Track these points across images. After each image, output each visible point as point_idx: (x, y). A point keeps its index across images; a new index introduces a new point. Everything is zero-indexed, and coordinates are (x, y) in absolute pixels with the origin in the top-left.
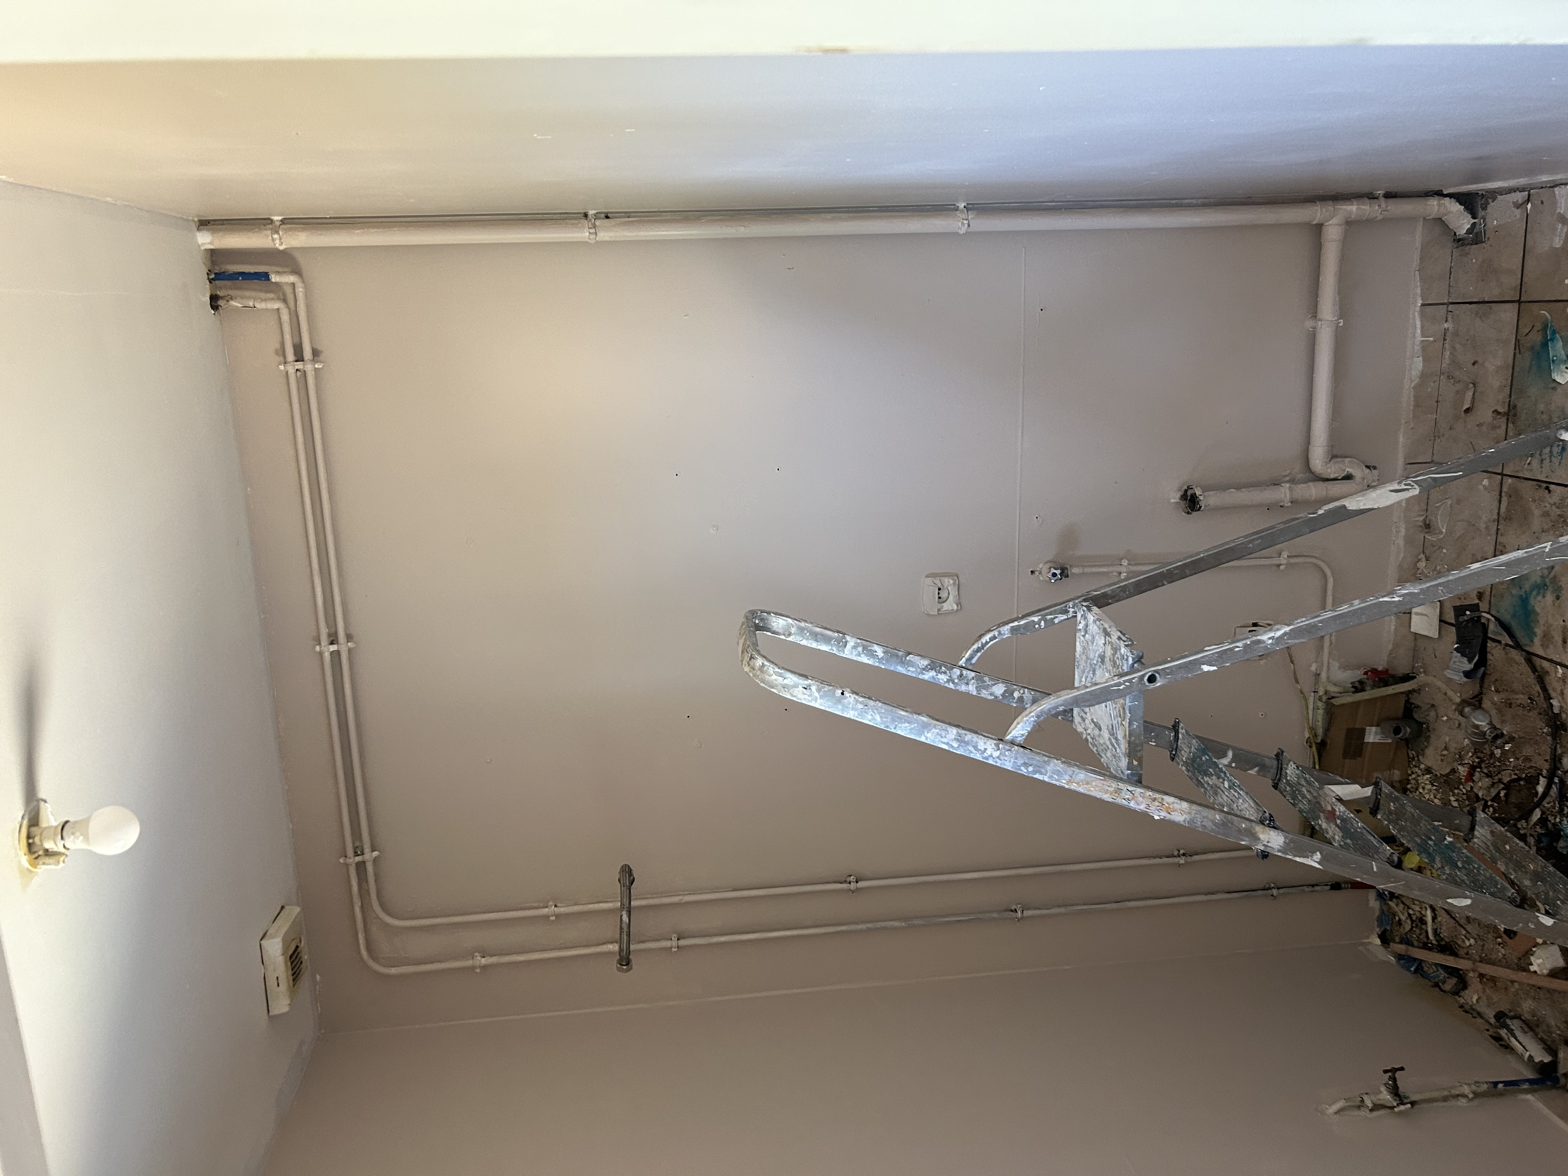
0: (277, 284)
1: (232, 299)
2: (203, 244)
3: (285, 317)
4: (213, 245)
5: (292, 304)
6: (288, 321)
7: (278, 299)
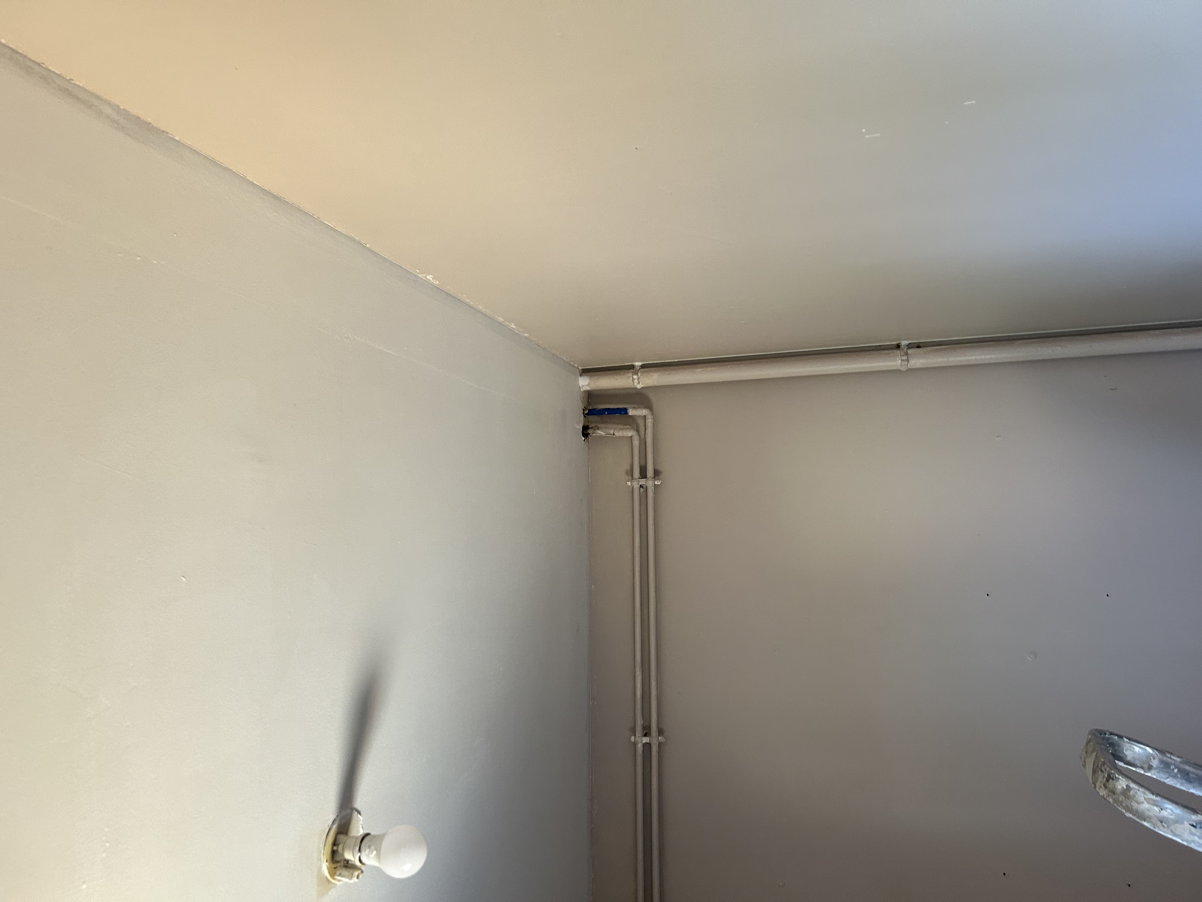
0: (632, 417)
1: (598, 429)
2: (583, 386)
3: (636, 443)
4: (589, 386)
5: (642, 433)
6: (638, 446)
7: (633, 428)
